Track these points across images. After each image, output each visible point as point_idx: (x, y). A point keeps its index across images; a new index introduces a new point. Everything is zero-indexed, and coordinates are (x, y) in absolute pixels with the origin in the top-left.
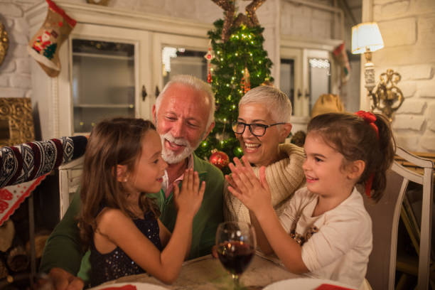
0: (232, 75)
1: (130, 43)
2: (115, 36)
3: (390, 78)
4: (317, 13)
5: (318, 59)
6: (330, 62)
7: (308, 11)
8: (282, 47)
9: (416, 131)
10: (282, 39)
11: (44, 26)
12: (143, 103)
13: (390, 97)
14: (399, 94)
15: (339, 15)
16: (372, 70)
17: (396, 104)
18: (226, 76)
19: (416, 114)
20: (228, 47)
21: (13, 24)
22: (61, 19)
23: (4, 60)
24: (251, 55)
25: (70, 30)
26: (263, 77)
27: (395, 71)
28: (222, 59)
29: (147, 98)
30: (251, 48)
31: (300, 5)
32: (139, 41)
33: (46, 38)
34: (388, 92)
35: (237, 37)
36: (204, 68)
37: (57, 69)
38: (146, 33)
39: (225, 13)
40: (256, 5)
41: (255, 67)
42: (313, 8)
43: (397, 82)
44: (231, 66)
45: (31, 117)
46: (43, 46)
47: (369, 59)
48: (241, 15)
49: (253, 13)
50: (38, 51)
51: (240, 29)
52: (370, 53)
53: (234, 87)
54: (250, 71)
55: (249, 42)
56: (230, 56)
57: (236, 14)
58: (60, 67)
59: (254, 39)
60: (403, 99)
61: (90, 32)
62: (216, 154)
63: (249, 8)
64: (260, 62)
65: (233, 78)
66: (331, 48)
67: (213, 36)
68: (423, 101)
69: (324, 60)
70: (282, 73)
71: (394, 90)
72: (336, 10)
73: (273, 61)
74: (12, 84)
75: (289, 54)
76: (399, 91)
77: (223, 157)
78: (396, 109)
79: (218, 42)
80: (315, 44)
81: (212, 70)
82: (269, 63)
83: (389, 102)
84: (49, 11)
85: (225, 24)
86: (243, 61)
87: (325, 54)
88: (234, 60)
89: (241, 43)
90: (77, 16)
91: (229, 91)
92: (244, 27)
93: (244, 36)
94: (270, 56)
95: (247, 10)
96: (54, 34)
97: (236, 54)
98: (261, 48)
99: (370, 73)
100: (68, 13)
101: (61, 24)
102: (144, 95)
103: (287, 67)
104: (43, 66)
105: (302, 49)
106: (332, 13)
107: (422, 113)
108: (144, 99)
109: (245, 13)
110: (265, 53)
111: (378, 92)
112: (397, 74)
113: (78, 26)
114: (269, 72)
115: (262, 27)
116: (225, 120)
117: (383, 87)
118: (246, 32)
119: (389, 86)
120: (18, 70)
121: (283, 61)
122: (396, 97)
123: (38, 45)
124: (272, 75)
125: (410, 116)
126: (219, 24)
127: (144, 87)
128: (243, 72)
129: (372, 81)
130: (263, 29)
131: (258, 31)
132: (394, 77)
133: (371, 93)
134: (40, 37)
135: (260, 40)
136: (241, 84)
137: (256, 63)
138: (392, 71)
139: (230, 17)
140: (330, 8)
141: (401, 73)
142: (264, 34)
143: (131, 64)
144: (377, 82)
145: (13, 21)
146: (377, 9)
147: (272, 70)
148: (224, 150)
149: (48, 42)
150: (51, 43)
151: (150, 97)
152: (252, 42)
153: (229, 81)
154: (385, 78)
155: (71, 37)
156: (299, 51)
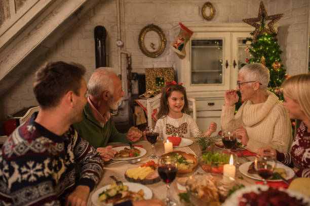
1: (221, 39)
11: (178, 36)
12: (226, 69)
21: (169, 33)
22: (186, 32)
23: (164, 49)
24: (267, 49)
25: (190, 36)
26: (274, 59)
28: (254, 51)
29: (229, 67)
30: (268, 45)
32: (225, 38)
33: (179, 41)
35: (262, 40)
37: (184, 55)
38: (229, 33)
40: (274, 23)
45: (174, 77)
46: (178, 45)
50: (176, 48)
51: (264, 35)
55: (268, 42)
58: (185, 54)
61: (199, 36)
63: (270, 24)
64: (273, 52)
65: (258, 60)
74: (168, 60)
82: (277, 52)
84: (181, 30)
90: (193, 29)
92: (266, 34)
93: (265, 39)
95: (268, 26)
96: (183, 40)
97: (261, 48)
100: (189, 29)
101: (185, 35)
102: (227, 65)
104: (177, 54)
108: (227, 67)
110: (278, 47)
113: (194, 34)
115: (276, 33)
118: (267, 37)
120: (170, 54)
123: (176, 45)
127: (227, 61)
131: (274, 36)
134: (177, 41)
137: (271, 52)
145: (169, 31)
149: (180, 43)
150: (181, 43)
152: (270, 42)
155: (191, 39)
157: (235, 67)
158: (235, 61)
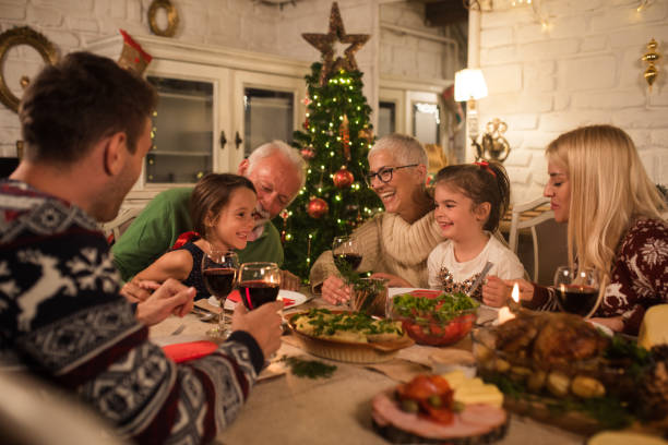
0: (329, 121)
1: (208, 81)
2: (193, 74)
3: (496, 128)
4: (424, 44)
5: (423, 103)
6: (438, 108)
7: (413, 42)
8: (381, 88)
9: (521, 184)
10: (381, 78)
11: (120, 62)
12: (221, 151)
13: (496, 148)
14: (505, 145)
15: (452, 46)
16: (475, 119)
17: (502, 156)
18: (324, 122)
19: (522, 166)
20: (326, 92)
22: (137, 54)
24: (350, 100)
25: (146, 65)
26: (362, 123)
27: (502, 120)
28: (319, 105)
29: (226, 146)
30: (350, 93)
31: (403, 34)
32: (218, 80)
34: (495, 143)
35: (336, 82)
36: (290, 111)
38: (227, 70)
39: (323, 56)
40: (356, 49)
41: (354, 114)
42: (420, 38)
43: (504, 131)
44: (328, 111)
47: (473, 107)
48: (339, 59)
49: (352, 57)
51: (338, 73)
52: (474, 101)
53: (331, 133)
54: (349, 117)
55: (348, 87)
56: (327, 101)
57: (335, 58)
59: (352, 84)
60: (509, 151)
61: (167, 69)
62: (315, 201)
63: (348, 52)
64: (359, 108)
65: (331, 125)
66: (440, 90)
67: (311, 80)
68: (528, 153)
69: (430, 103)
70: (380, 119)
71: (501, 141)
72: (448, 40)
73: (371, 106)
75: (389, 96)
76: (505, 141)
77: (322, 205)
78: (503, 161)
79: (316, 86)
80: (421, 84)
81: (308, 115)
82: (367, 109)
83: (495, 153)
84: (125, 46)
85: (324, 68)
86: (342, 107)
87: (433, 98)
88: (332, 105)
89: (340, 89)
90: (153, 51)
91: (327, 138)
92: (342, 72)
93: (342, 81)
94: (369, 102)
95: (346, 53)
97: (335, 100)
98: (361, 93)
99: (474, 122)
100: (144, 48)
101: (137, 60)
102: (223, 141)
103: (387, 112)
105: (404, 90)
106: (444, 44)
107: (527, 166)
108: (223, 147)
109: (343, 56)
110: (364, 99)
111: (484, 143)
112: (504, 123)
113: (153, 61)
114: (368, 119)
115: (361, 71)
116: (323, 167)
117: (488, 137)
118: (345, 77)
119: (495, 136)
121: (383, 105)
122: (502, 148)
124: (370, 122)
125: (516, 169)
126: (316, 67)
127: (223, 133)
128: (341, 118)
129: (475, 131)
130: (362, 74)
131: (357, 76)
132: (501, 126)
133: (475, 143)
135: (359, 85)
136: (341, 131)
137: (355, 109)
138: (498, 120)
139: (328, 62)
140: (442, 39)
141: (507, 123)
142: (364, 79)
143: (210, 105)
144: (482, 132)
146: (483, 52)
147: (370, 116)
148: (322, 197)
151: (230, 144)
152: (351, 88)
153: (326, 128)
154: (492, 127)
156: (401, 93)
157: (238, 147)
158: (238, 135)
